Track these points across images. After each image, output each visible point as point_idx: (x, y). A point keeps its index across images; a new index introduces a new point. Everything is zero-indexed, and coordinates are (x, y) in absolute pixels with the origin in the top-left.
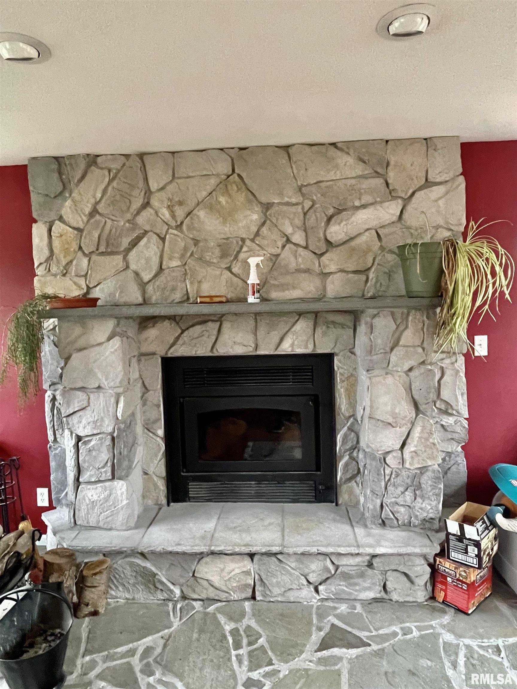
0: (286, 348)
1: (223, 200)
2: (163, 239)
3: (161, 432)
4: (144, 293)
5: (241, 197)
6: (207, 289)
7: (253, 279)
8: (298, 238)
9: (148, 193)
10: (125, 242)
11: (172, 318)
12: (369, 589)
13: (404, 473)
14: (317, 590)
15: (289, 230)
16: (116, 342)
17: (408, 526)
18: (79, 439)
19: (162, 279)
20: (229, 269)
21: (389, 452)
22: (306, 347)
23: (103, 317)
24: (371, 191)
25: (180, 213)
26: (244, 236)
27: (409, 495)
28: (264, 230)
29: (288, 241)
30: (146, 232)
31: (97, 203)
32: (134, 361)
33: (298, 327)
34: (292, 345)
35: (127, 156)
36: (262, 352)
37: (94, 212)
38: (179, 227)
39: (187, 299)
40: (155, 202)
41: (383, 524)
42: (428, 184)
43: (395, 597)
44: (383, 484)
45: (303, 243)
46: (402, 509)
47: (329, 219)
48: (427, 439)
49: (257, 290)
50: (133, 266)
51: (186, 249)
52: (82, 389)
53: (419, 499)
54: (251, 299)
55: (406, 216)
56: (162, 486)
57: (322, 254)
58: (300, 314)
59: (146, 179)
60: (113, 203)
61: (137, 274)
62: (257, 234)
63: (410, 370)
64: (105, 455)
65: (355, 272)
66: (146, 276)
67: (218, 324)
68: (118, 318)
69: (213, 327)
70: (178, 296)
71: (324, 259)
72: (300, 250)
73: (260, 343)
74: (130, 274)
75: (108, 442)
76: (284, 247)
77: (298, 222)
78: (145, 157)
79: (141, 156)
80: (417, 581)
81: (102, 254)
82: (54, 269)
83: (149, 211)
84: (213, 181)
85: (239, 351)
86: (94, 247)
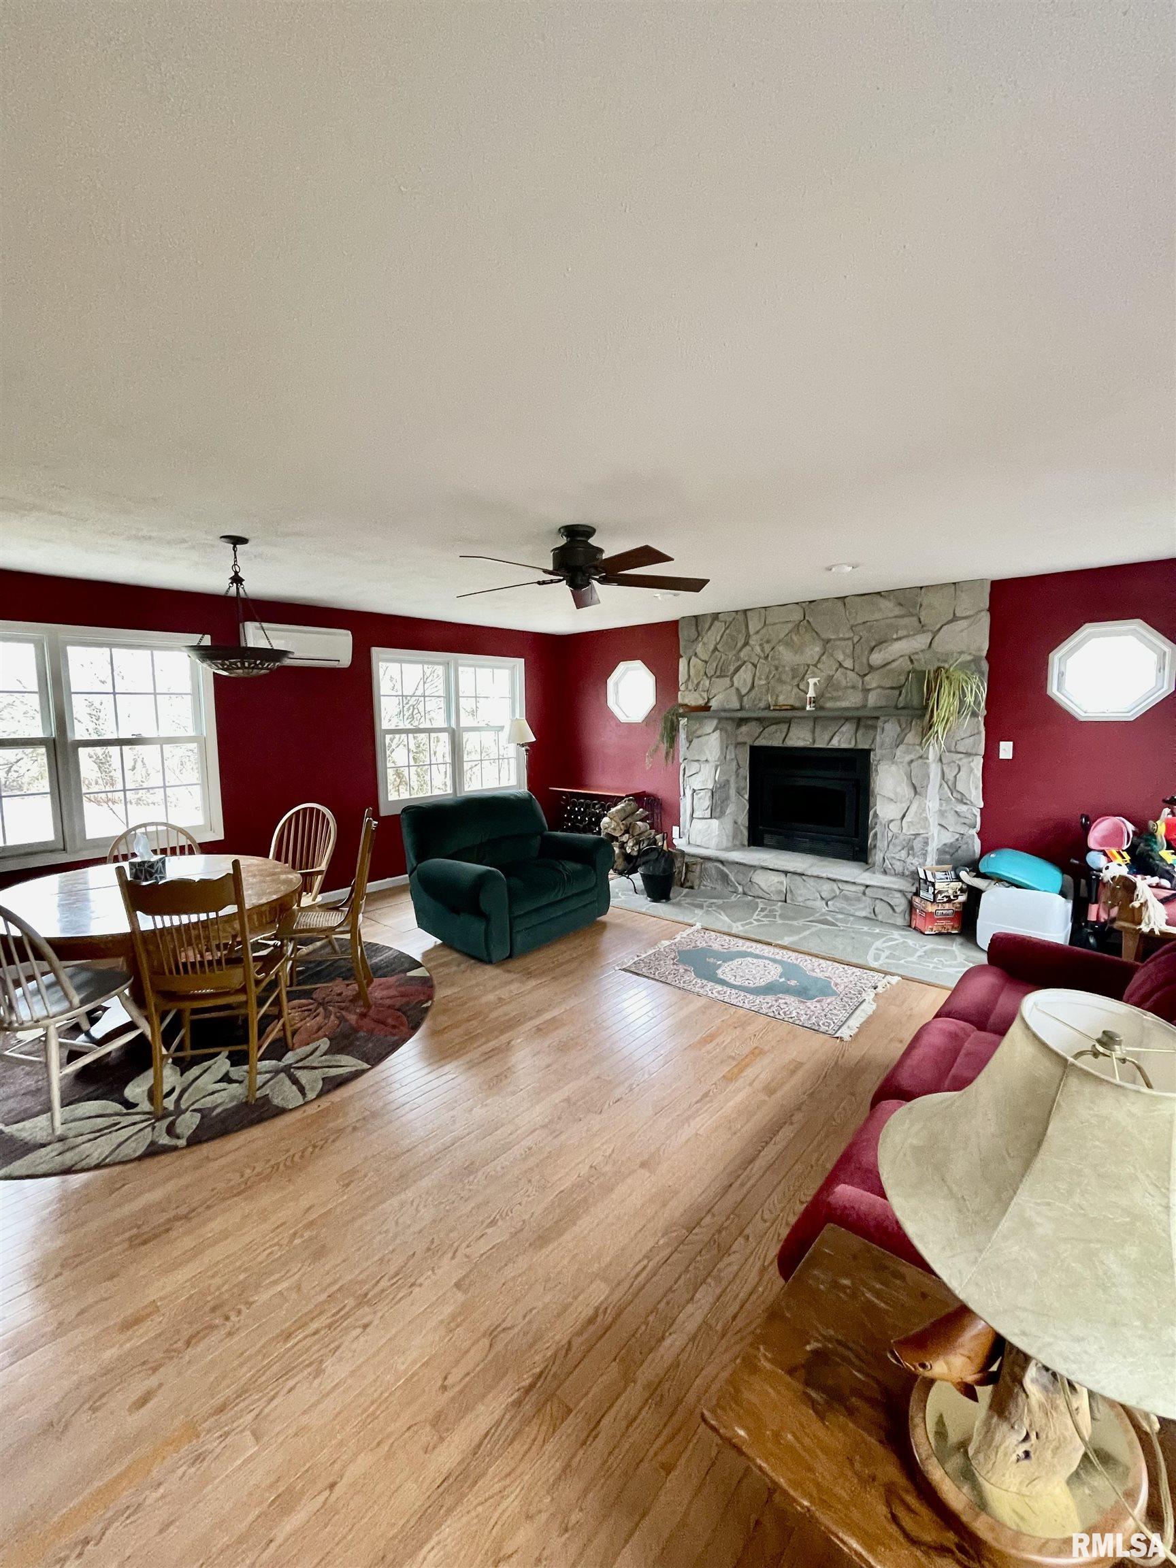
0: (835, 743)
1: (795, 638)
2: (755, 666)
3: (747, 796)
4: (741, 702)
5: (808, 637)
6: (782, 700)
7: (811, 693)
8: (848, 663)
9: (748, 636)
10: (732, 668)
11: (758, 719)
12: (864, 909)
13: (901, 837)
14: (827, 904)
15: (841, 658)
16: (717, 734)
17: (903, 875)
18: (694, 791)
19: (753, 692)
20: (798, 686)
21: (892, 821)
22: (850, 743)
23: (711, 717)
24: (906, 627)
25: (767, 648)
26: (809, 662)
27: (903, 854)
28: (824, 658)
29: (841, 665)
30: (745, 662)
31: (717, 644)
32: (731, 748)
33: (844, 729)
34: (839, 742)
35: (737, 612)
36: (816, 746)
37: (716, 649)
38: (766, 658)
39: (768, 708)
40: (751, 642)
41: (885, 872)
42: (955, 619)
43: (880, 918)
44: (886, 843)
45: (851, 667)
46: (898, 863)
47: (872, 649)
48: (921, 814)
49: (814, 701)
50: (736, 684)
51: (769, 674)
52: (698, 761)
53: (910, 857)
54: (808, 708)
55: (934, 645)
56: (746, 833)
57: (865, 675)
58: (847, 719)
59: (747, 627)
60: (727, 643)
61: (737, 689)
62: (819, 661)
63: (912, 761)
64: (707, 803)
65: (892, 688)
66: (744, 691)
67: (787, 726)
68: (720, 719)
69: (784, 727)
70: (762, 705)
71: (867, 678)
72: (850, 673)
73: (817, 739)
74: (733, 690)
75: (710, 794)
76: (837, 670)
77: (848, 651)
78: (749, 613)
79: (745, 611)
80: (898, 910)
81: (718, 677)
82: (690, 687)
83: (748, 648)
84: (790, 626)
85: (800, 744)
86: (713, 673)
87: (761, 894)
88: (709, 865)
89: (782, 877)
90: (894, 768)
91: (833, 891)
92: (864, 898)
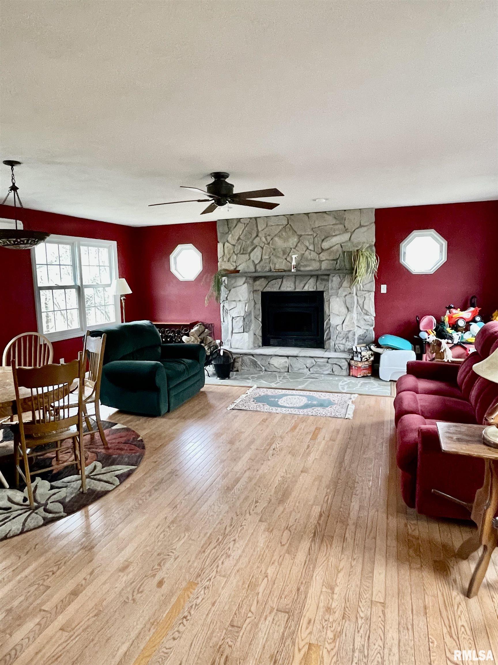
0: (306, 289)
1: (284, 234)
2: (262, 248)
3: (260, 319)
4: (255, 268)
5: (290, 233)
6: (277, 267)
7: (294, 263)
8: (311, 247)
9: (258, 232)
10: (249, 249)
11: (265, 277)
12: (327, 370)
13: (342, 333)
14: (309, 370)
15: (308, 244)
16: (246, 285)
17: (344, 351)
18: (233, 318)
19: (262, 263)
20: (286, 259)
21: (337, 325)
22: (314, 289)
23: (242, 276)
24: (338, 229)
25: (269, 238)
26: (292, 247)
27: (344, 340)
28: (299, 244)
29: (308, 248)
30: (257, 246)
31: (240, 236)
32: (251, 292)
33: (310, 281)
34: (308, 287)
35: (251, 218)
36: (297, 290)
37: (239, 239)
38: (269, 244)
39: (270, 271)
40: (260, 235)
41: (335, 351)
42: (361, 226)
43: (336, 373)
44: (335, 336)
45: (313, 249)
46: (342, 345)
47: (323, 240)
48: (351, 321)
49: (295, 267)
50: (252, 258)
51: (270, 252)
52: (234, 301)
53: (347, 342)
54: (293, 270)
55: (352, 239)
56: (260, 339)
57: (321, 253)
58: (312, 276)
59: (257, 226)
60: (246, 235)
61: (253, 261)
62: (296, 246)
63: (346, 295)
64: (241, 324)
65: (333, 260)
66: (256, 262)
67: (281, 280)
68: (247, 277)
69: (280, 281)
70: (267, 269)
71: (321, 255)
72: (312, 252)
73: (297, 287)
74: (251, 261)
75: (242, 319)
76: (306, 251)
77: (312, 240)
78: (258, 219)
79: (256, 218)
80: (344, 368)
81: (243, 254)
82: (225, 260)
83: (258, 238)
84: (281, 227)
85: (289, 289)
86: (239, 251)
87: (275, 369)
88: (245, 358)
89: (286, 359)
90: (338, 299)
91: (312, 363)
92: (327, 364)
